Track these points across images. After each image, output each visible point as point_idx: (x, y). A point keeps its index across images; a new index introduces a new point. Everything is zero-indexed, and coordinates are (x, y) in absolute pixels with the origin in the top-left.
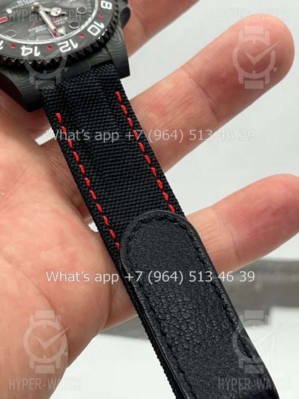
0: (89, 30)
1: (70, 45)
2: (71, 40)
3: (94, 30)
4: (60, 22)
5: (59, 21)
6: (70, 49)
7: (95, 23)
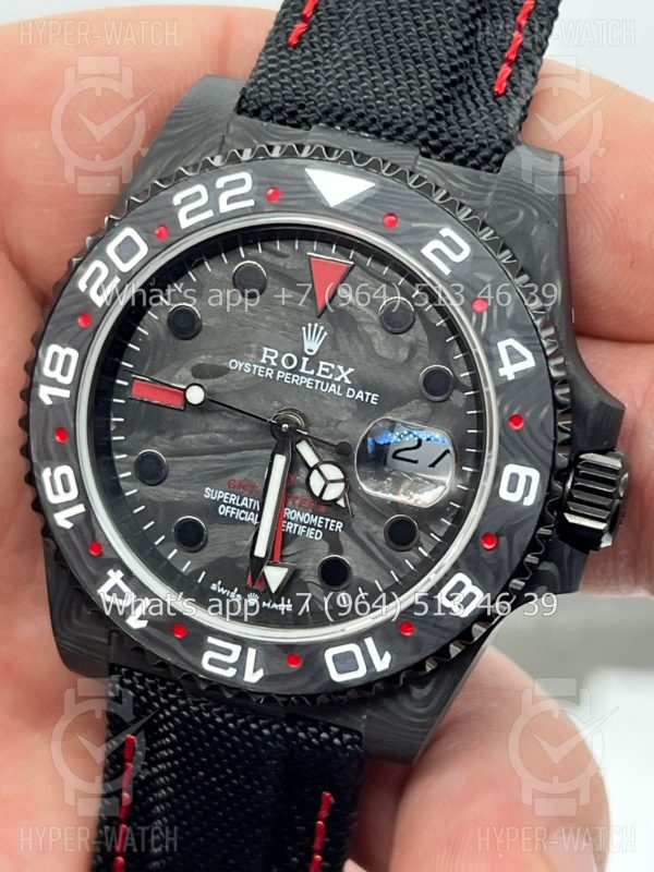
0: (329, 654)
1: (240, 665)
2: (252, 653)
3: (346, 662)
4: (312, 526)
5: (313, 520)
6: (231, 673)
7: (369, 642)
